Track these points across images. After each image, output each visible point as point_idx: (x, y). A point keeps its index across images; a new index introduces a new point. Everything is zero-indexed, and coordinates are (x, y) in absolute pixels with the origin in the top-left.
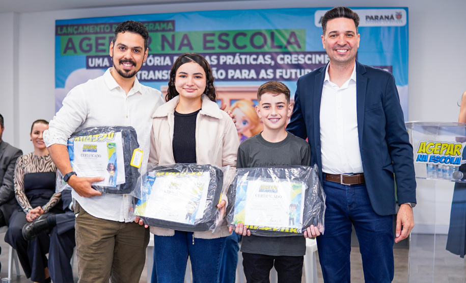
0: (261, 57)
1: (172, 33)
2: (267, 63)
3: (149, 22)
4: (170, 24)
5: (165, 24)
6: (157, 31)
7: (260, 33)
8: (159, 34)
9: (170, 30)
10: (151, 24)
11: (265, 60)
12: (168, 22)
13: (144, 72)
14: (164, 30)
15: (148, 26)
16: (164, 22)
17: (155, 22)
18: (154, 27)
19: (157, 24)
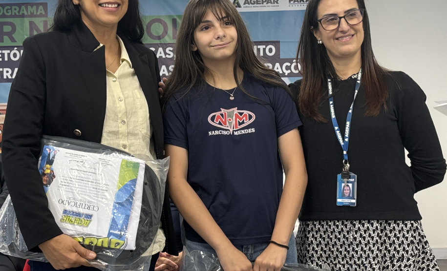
0: (160, 50)
1: (44, 19)
2: (167, 56)
3: (11, 5)
4: (41, 7)
5: (35, 7)
6: (23, 16)
7: (159, 20)
8: (27, 21)
9: (41, 15)
10: (13, 7)
11: (166, 54)
12: (38, 5)
13: (5, 70)
14: (32, 15)
15: (11, 9)
16: (32, 5)
17: (19, 5)
18: (19, 12)
19: (23, 7)
